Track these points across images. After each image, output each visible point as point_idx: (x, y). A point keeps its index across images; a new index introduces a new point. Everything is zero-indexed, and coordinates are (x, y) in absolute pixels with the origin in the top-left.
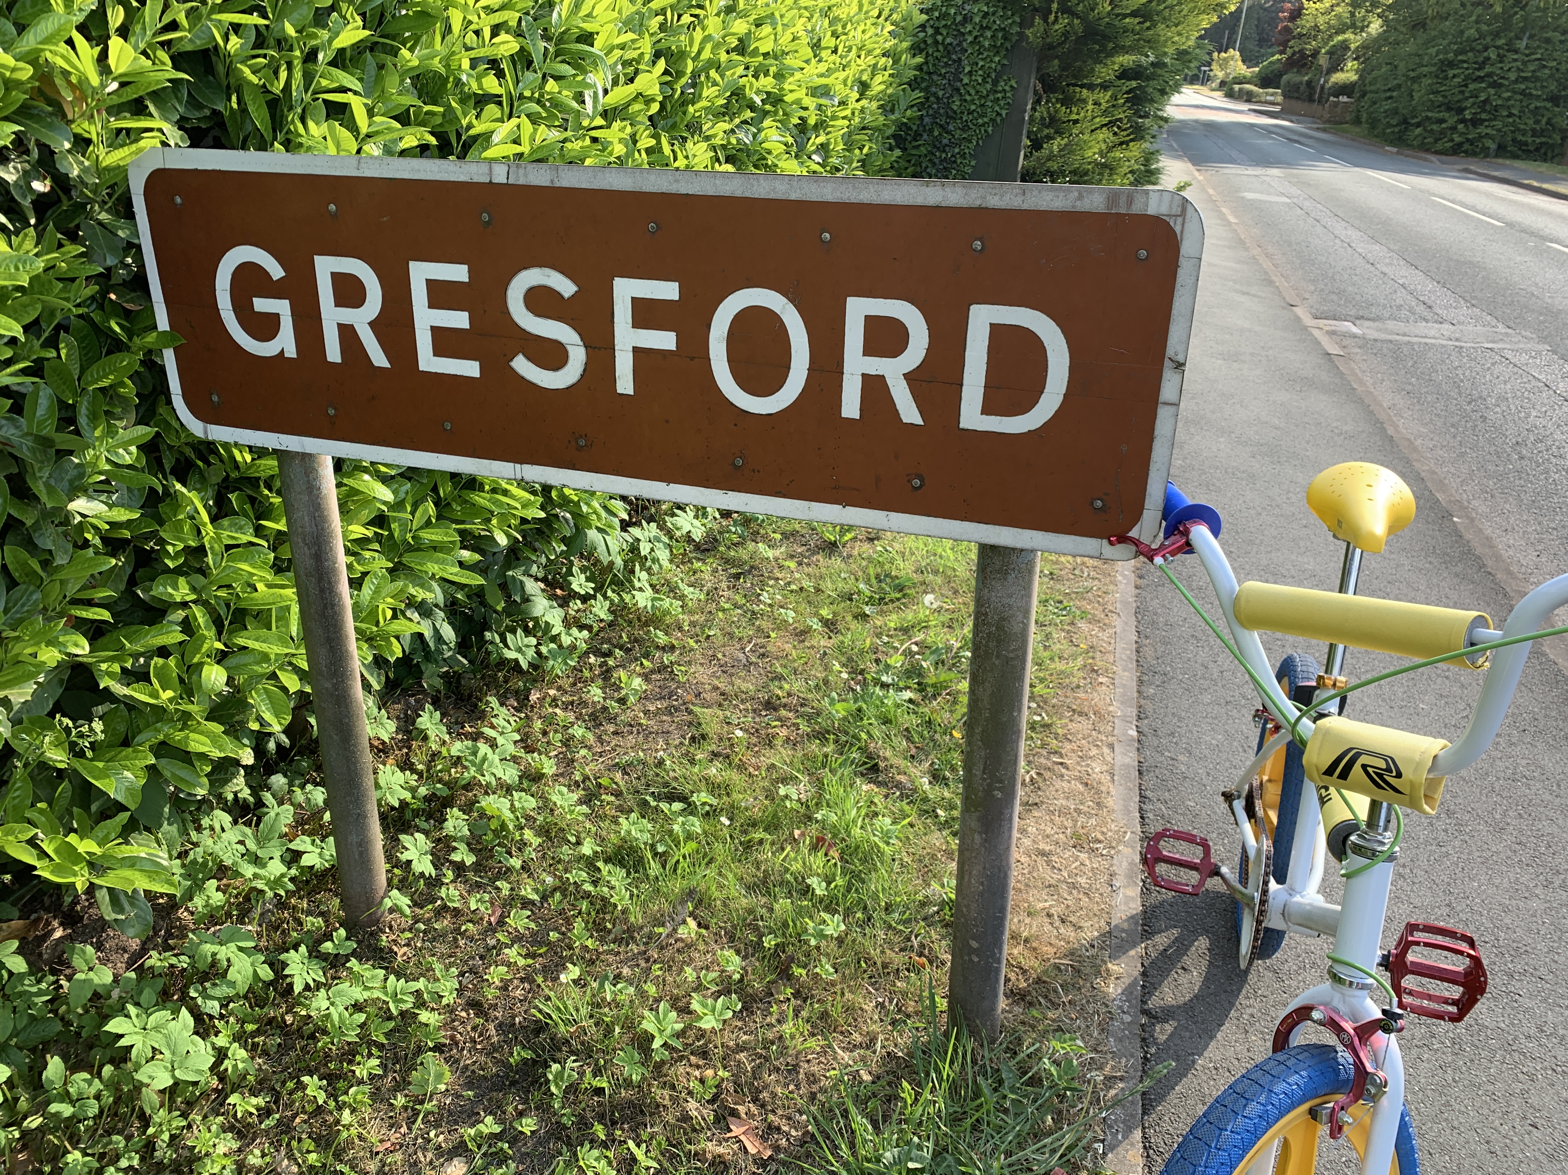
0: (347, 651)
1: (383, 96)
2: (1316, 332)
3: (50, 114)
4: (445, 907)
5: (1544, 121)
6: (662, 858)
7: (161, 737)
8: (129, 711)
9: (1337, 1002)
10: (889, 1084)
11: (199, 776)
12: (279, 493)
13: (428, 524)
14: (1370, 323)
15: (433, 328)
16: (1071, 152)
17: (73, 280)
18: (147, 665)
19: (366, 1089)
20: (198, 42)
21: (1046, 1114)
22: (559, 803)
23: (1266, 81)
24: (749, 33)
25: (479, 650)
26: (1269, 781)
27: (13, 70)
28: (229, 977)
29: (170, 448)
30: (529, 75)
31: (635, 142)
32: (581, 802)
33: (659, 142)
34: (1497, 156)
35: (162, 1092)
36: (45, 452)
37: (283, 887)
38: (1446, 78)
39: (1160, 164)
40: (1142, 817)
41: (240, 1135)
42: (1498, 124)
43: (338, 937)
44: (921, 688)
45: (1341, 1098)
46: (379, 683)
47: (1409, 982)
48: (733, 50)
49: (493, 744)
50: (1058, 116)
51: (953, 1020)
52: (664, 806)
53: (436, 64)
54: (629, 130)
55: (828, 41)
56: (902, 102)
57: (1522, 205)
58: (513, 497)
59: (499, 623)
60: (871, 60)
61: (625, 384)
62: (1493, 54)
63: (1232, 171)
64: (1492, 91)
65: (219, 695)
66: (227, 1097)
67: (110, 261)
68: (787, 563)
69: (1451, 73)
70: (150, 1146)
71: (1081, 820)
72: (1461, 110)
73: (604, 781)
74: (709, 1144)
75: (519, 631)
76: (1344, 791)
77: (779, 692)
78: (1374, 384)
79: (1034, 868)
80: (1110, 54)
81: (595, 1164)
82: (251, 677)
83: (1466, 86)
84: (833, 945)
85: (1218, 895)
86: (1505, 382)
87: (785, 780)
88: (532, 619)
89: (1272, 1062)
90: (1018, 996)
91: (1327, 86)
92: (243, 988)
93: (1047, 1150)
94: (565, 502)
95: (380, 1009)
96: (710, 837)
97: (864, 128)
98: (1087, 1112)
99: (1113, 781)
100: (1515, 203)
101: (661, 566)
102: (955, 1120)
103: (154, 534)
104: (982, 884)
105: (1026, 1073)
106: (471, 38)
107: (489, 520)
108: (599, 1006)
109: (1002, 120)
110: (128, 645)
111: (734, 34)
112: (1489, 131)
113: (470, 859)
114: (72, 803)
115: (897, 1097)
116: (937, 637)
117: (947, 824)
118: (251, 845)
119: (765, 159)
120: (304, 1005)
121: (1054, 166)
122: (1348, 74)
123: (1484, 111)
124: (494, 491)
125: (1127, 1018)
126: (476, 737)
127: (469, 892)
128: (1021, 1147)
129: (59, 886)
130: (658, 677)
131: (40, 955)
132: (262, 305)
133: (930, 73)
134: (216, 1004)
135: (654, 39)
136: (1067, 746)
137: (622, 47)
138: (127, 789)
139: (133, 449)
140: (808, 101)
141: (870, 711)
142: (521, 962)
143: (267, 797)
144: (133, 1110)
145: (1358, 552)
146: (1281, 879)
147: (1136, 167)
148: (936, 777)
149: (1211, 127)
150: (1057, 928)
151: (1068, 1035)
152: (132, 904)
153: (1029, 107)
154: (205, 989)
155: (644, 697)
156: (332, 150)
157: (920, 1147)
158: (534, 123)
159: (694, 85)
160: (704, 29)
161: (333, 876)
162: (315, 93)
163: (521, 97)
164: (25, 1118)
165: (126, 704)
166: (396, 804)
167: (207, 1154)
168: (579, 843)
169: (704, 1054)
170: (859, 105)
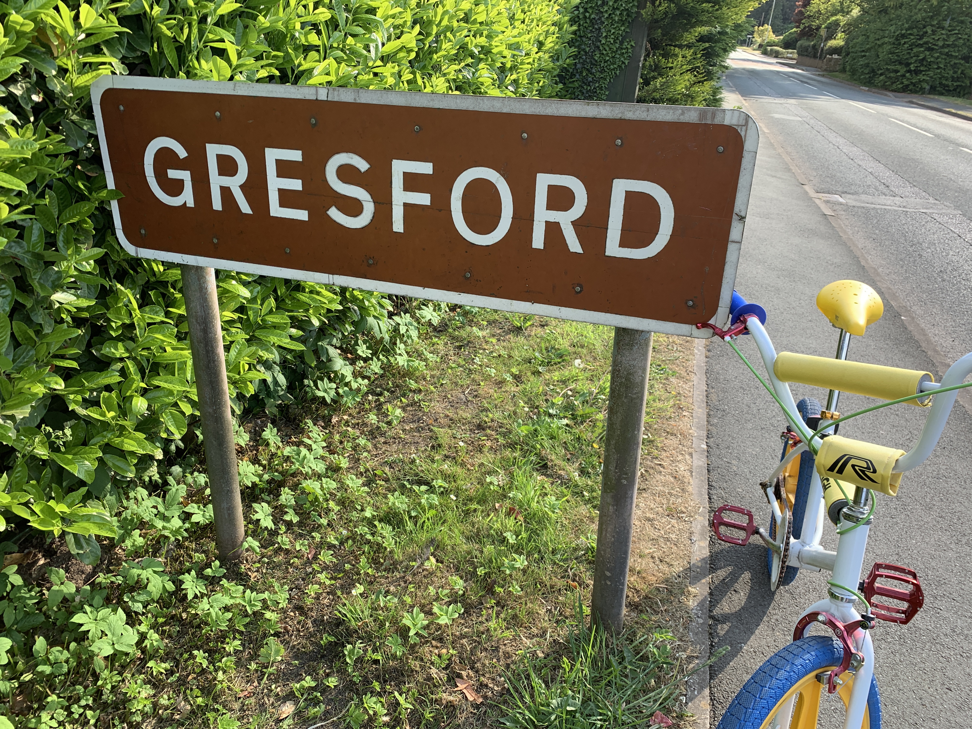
0: (222, 389)
1: (246, 45)
2: (817, 201)
3: (44, 53)
4: (280, 549)
5: (960, 72)
6: (415, 520)
7: (106, 440)
8: (87, 424)
9: (833, 610)
10: (555, 659)
11: (130, 466)
12: (180, 291)
13: (271, 312)
14: (851, 196)
15: (279, 190)
16: (669, 87)
17: (56, 156)
18: (98, 396)
19: (233, 659)
20: (134, 10)
21: (651, 678)
22: (350, 485)
23: (787, 45)
24: (471, 10)
25: (300, 391)
26: (789, 476)
27: (22, 25)
28: (148, 589)
29: (114, 262)
30: (337, 33)
31: (400, 77)
32: (364, 485)
33: (415, 77)
34: (930, 93)
35: (106, 658)
36: (39, 264)
37: (180, 534)
38: (900, 44)
39: (722, 96)
40: (710, 498)
41: (155, 686)
42: (931, 73)
43: (215, 566)
44: (574, 417)
45: (836, 669)
46: (240, 410)
47: (875, 599)
48: (461, 20)
49: (310, 449)
50: (660, 65)
51: (594, 620)
52: (415, 488)
53: (280, 26)
54: (397, 68)
55: (519, 15)
56: (563, 55)
57: (945, 124)
58: (323, 296)
59: (313, 374)
60: (545, 28)
61: (398, 226)
62: (929, 30)
63: (766, 100)
64: (927, 53)
65: (142, 415)
66: (146, 663)
67: (80, 145)
68: (491, 340)
69: (903, 42)
70: (99, 693)
71: (672, 499)
72: (908, 65)
73: (378, 472)
74: (444, 694)
75: (326, 379)
76: (839, 481)
77: (486, 419)
78: (853, 233)
79: (643, 528)
80: (693, 26)
81: (374, 706)
82: (162, 405)
83: (912, 49)
84: (520, 574)
85: (757, 547)
86: (934, 234)
87: (490, 473)
88: (333, 372)
89: (794, 647)
90: (634, 607)
91: (825, 48)
92: (156, 596)
93: (651, 700)
94: (355, 299)
95: (241, 610)
96: (444, 507)
97: (540, 70)
98: (676, 678)
99: (692, 476)
100: (941, 122)
101: (412, 340)
102: (595, 681)
103: (103, 316)
104: (614, 537)
105: (639, 653)
106: (301, 10)
107: (307, 310)
108: (376, 610)
109: (626, 66)
110: (86, 384)
111: (462, 10)
112: (924, 77)
113: (296, 519)
114: (52, 481)
115: (560, 667)
116: (583, 386)
117: (589, 501)
118: (161, 508)
119: (480, 88)
120: (194, 607)
121: (657, 95)
122: (838, 41)
123: (922, 65)
124: (311, 292)
125: (701, 621)
126: (299, 444)
127: (295, 539)
128: (635, 698)
129: (43, 532)
130: (411, 409)
131: (31, 574)
132: (173, 174)
133: (580, 37)
134: (140, 605)
135: (413, 12)
136: (664, 454)
137: (393, 17)
138: (86, 471)
139: (92, 262)
140: (507, 53)
141: (542, 431)
142: (328, 582)
143: (171, 479)
144: (89, 670)
145: (848, 334)
146: (797, 537)
147: (708, 97)
148: (583, 472)
149: (753, 73)
150: (657, 565)
151: (664, 630)
152: (88, 544)
153: (642, 58)
154: (133, 597)
155: (403, 421)
156: (215, 78)
157: (574, 698)
158: (339, 63)
159: (437, 42)
160: (443, 7)
161: (211, 528)
162: (205, 42)
163: (331, 47)
164: (21, 674)
165: (84, 420)
166: (250, 485)
167: (135, 698)
168: (362, 510)
169: (441, 640)
170: (537, 56)
